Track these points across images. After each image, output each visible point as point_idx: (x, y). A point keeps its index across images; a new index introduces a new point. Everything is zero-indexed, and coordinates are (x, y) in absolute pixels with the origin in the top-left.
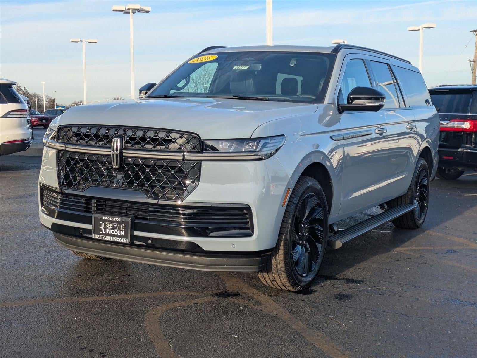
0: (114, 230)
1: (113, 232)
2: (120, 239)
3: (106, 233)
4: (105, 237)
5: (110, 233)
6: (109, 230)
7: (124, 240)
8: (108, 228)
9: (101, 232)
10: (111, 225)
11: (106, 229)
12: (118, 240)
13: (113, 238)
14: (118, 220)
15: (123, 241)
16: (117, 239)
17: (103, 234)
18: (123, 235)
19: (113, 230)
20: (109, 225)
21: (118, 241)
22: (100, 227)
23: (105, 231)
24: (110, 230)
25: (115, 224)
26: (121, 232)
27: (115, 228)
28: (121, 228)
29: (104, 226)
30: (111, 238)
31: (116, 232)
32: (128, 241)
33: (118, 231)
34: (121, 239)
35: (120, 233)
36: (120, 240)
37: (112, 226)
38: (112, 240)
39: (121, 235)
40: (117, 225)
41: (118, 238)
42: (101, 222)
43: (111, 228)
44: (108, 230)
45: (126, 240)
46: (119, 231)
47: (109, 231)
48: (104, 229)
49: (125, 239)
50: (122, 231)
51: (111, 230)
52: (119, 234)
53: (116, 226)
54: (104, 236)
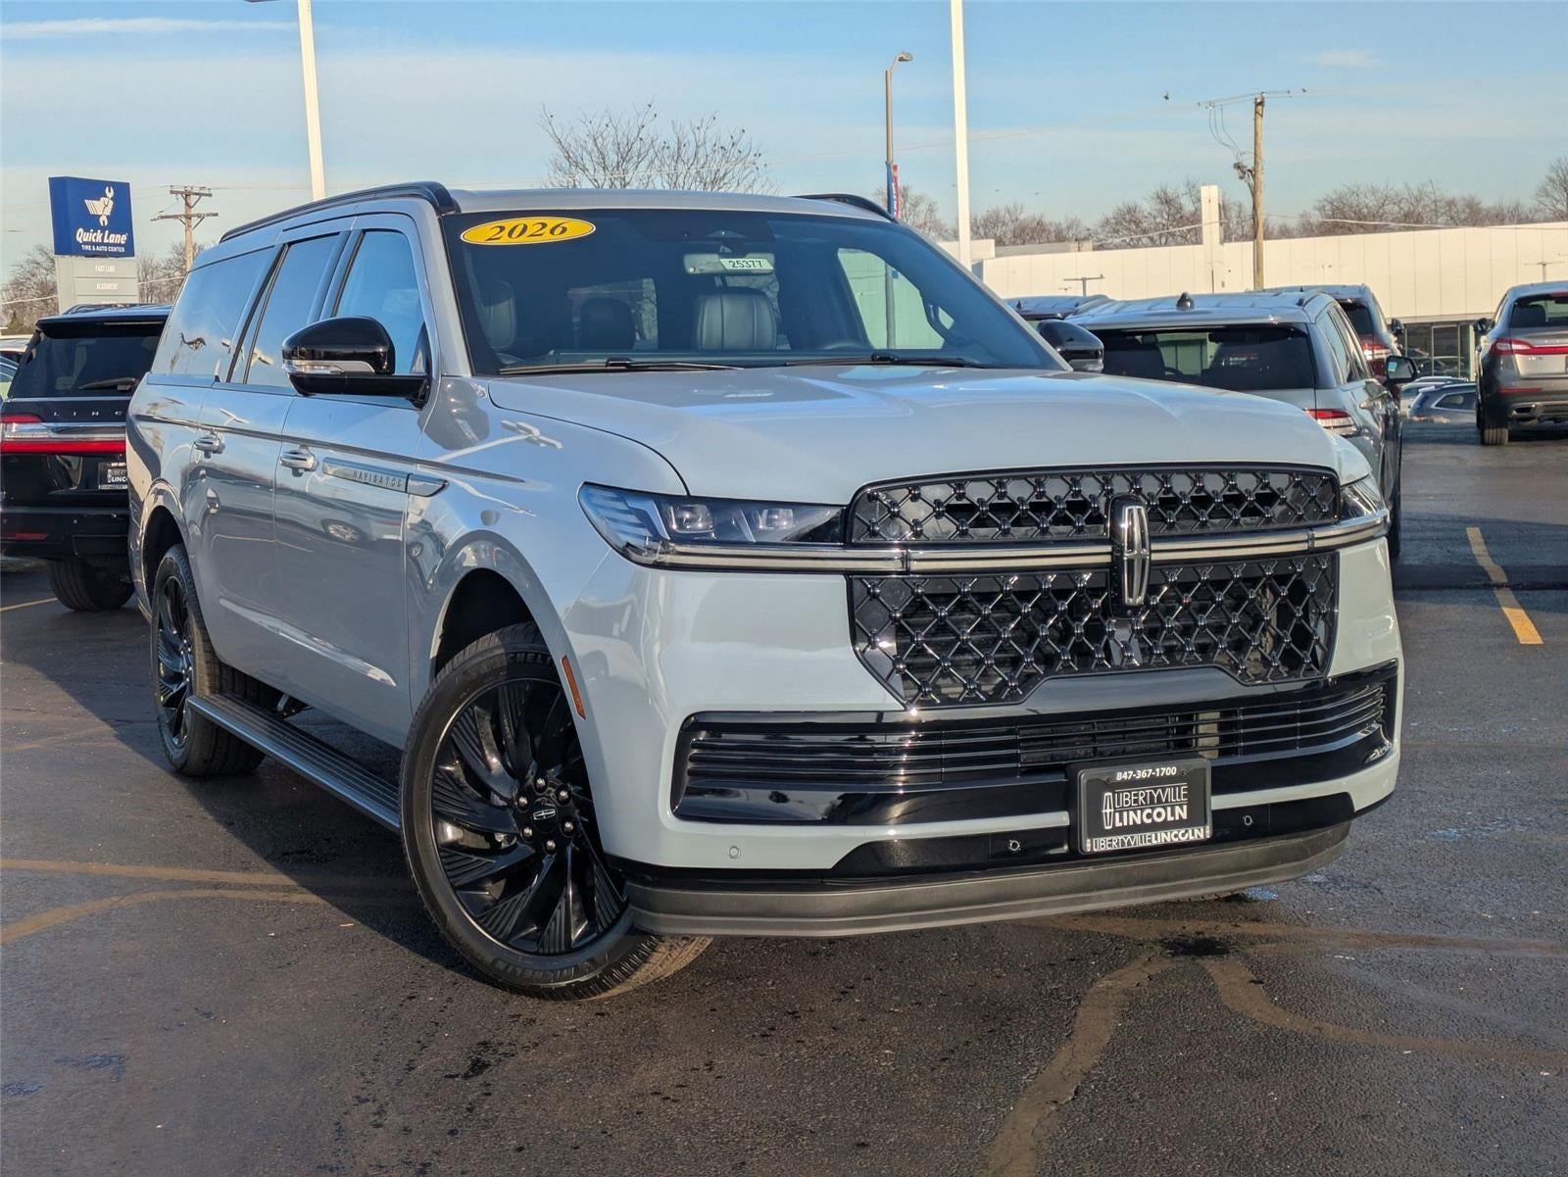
0: (1153, 809)
1: (1149, 816)
2: (1183, 831)
3: (1125, 824)
4: (1132, 838)
5: (1139, 822)
6: (1135, 811)
7: (1196, 831)
8: (1131, 806)
9: (1107, 828)
10: (1142, 794)
11: (1125, 813)
12: (1176, 836)
13: (1159, 835)
14: (1168, 774)
15: (1191, 838)
16: (1173, 834)
17: (1116, 831)
18: (1185, 816)
19: (1149, 811)
20: (1135, 795)
21: (1176, 840)
22: (1104, 811)
23: (1121, 820)
24: (1139, 812)
25: (1155, 791)
26: (1177, 808)
27: (1153, 802)
28: (1175, 798)
29: (1119, 804)
30: (1154, 835)
31: (1161, 814)
32: (1208, 832)
33: (1165, 808)
34: (1186, 831)
35: (1173, 814)
36: (1183, 835)
37: (1145, 799)
38: (1154, 842)
39: (1177, 818)
40: (1164, 790)
41: (1175, 832)
42: (1106, 794)
43: (1142, 805)
44: (1131, 813)
45: (1202, 830)
46: (1169, 809)
47: (1135, 818)
48: (1117, 814)
49: (1199, 830)
50: (1181, 806)
51: (1142, 810)
52: (1170, 818)
53: (1159, 796)
54: (1129, 837)
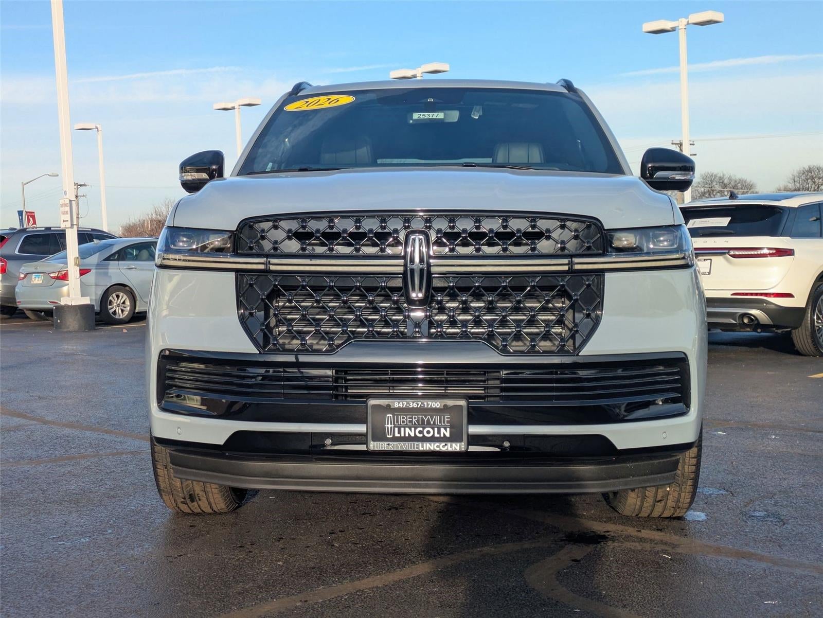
0: (424, 428)
1: (420, 432)
2: (444, 444)
3: (403, 435)
8: (406, 424)
9: (388, 436)
11: (402, 429)
12: (437, 446)
13: (425, 445)
15: (450, 449)
16: (436, 445)
17: (395, 439)
18: (448, 435)
19: (421, 429)
20: (409, 418)
21: (438, 449)
22: (386, 426)
23: (399, 432)
24: (413, 429)
25: (426, 416)
26: (443, 430)
27: (423, 424)
28: (440, 422)
29: (397, 422)
30: (420, 445)
31: (429, 432)
32: (463, 446)
34: (446, 445)
35: (439, 432)
36: (443, 446)
37: (418, 421)
38: (421, 449)
39: (442, 435)
41: (437, 444)
42: (388, 415)
44: (407, 430)
46: (436, 429)
48: (396, 429)
51: (415, 429)
52: (436, 435)
